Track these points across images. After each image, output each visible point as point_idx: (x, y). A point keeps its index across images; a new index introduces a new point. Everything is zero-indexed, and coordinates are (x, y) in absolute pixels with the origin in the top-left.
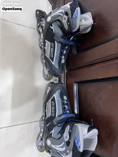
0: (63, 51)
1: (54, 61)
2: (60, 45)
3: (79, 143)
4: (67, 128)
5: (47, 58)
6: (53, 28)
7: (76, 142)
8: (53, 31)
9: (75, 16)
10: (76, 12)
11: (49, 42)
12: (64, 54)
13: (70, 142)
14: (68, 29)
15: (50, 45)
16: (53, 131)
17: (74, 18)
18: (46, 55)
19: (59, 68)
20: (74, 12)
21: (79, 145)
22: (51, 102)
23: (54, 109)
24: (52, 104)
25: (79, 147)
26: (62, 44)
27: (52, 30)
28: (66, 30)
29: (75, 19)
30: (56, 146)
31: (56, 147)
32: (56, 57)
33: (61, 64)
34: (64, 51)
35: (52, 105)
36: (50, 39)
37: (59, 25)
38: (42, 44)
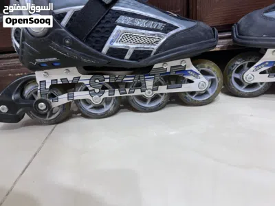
1: (175, 24)
6: (69, 11)
15: (123, 28)
18: (154, 48)
36: (105, 23)
38: (106, 94)
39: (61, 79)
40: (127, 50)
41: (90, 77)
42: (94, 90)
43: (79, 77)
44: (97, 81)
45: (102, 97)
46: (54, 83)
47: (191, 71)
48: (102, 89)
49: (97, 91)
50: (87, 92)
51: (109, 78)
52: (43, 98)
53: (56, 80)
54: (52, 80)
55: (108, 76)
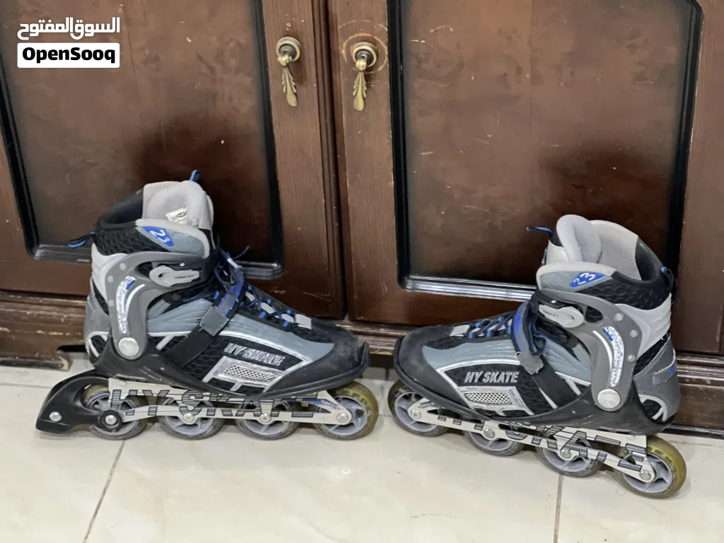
0: (263, 314)
1: (299, 356)
2: (240, 319)
3: (587, 275)
4: (547, 316)
5: (281, 381)
6: (169, 336)
7: (583, 285)
8: (181, 338)
9: (163, 238)
10: (153, 232)
11: (217, 360)
12: (276, 314)
13: (589, 308)
14: (199, 269)
15: (230, 360)
16: (571, 381)
17: (170, 243)
18: (268, 385)
19: (329, 341)
20: (147, 240)
21: (593, 276)
22: (468, 384)
23: (495, 375)
24: (473, 383)
25: (598, 276)
26: (237, 310)
27: (176, 340)
28: (199, 279)
29: (173, 241)
30: (613, 367)
31: (613, 364)
32: (285, 344)
33: (312, 330)
34: (262, 310)
35: (476, 381)
36: (210, 354)
37: (167, 305)
38: (203, 413)
39: (143, 391)
40: (233, 384)
41: (183, 391)
42: (186, 407)
43: (169, 391)
44: (192, 398)
45: (197, 417)
46: (133, 393)
47: (326, 400)
48: (198, 406)
49: (191, 408)
50: (177, 408)
51: (210, 396)
52: (113, 409)
53: (137, 391)
54: (130, 391)
55: (208, 394)
